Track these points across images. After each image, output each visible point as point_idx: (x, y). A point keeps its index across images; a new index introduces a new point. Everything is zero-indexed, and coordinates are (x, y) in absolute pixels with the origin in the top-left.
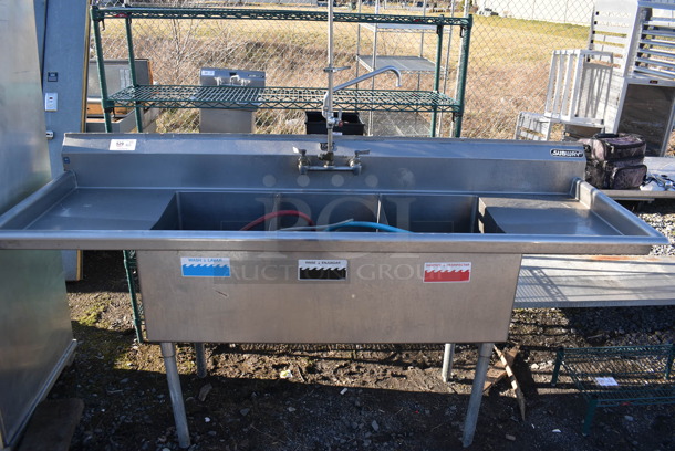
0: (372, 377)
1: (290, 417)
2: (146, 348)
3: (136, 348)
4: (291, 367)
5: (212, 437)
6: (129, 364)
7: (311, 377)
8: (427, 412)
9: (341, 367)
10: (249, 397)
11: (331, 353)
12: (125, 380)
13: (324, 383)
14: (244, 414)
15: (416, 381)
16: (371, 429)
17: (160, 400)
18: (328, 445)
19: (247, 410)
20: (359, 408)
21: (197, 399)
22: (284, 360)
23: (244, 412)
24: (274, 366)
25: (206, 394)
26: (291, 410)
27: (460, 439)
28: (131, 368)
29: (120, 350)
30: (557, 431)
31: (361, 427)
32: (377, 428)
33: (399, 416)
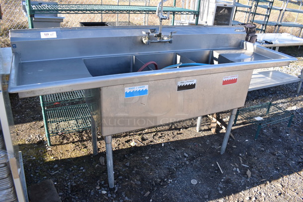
0: (170, 137)
1: (149, 161)
2: (55, 148)
3: (49, 149)
4: (133, 140)
5: (121, 179)
6: (52, 158)
7: (145, 142)
8: (200, 145)
9: (154, 135)
10: (124, 158)
11: (146, 130)
12: (56, 166)
13: (152, 143)
14: (128, 165)
15: (187, 134)
16: (185, 157)
17: (82, 170)
18: (173, 168)
19: (129, 163)
20: (174, 150)
21: (100, 165)
22: (128, 138)
23: (128, 164)
24: (126, 142)
25: (104, 161)
26: (147, 158)
27: (219, 152)
28: (55, 159)
29: (42, 152)
30: (247, 140)
31: (181, 157)
32: (187, 155)
33: (191, 149)
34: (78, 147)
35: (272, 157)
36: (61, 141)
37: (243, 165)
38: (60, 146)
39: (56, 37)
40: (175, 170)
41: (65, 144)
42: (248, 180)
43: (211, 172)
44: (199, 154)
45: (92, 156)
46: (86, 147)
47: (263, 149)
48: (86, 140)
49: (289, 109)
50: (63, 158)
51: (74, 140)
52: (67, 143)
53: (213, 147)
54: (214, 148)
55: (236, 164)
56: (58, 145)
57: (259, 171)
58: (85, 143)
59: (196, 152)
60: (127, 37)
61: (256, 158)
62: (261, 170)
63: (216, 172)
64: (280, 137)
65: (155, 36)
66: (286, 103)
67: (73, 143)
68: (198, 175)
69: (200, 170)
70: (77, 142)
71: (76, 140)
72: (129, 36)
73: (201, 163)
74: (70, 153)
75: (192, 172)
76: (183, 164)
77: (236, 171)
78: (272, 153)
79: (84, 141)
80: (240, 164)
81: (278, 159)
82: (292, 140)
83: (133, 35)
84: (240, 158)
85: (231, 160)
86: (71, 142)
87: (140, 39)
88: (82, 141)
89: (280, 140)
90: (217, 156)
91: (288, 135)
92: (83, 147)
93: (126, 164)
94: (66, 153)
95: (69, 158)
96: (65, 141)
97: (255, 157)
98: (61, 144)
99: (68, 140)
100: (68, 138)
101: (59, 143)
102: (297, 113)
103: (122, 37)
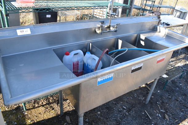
1: (101, 115)
2: (30, 112)
3: (25, 113)
6: (30, 121)
8: (131, 98)
14: (88, 121)
16: (124, 109)
18: (119, 119)
19: (88, 119)
20: (116, 104)
21: (67, 123)
25: (69, 120)
26: (99, 113)
27: (144, 102)
28: (32, 123)
29: (20, 117)
30: (159, 91)
31: (122, 109)
32: (125, 108)
33: (126, 102)
34: (47, 110)
35: (177, 102)
36: (33, 105)
37: (162, 111)
38: (34, 110)
39: (30, 33)
40: (120, 120)
41: (37, 107)
42: (168, 122)
43: (144, 119)
44: (133, 106)
45: (60, 116)
46: (53, 109)
47: (170, 97)
48: (52, 103)
49: (177, 66)
50: (38, 120)
51: (43, 103)
52: (38, 107)
53: (139, 98)
54: (140, 100)
55: (157, 111)
56: (32, 109)
57: (172, 114)
58: (52, 105)
59: (130, 104)
60: (85, 29)
61: (168, 105)
62: (173, 113)
63: (147, 118)
64: (177, 86)
65: (106, 28)
66: (174, 61)
67: (43, 106)
68: (137, 123)
69: (136, 118)
70: (45, 105)
71: (44, 103)
72: (87, 28)
73: (136, 112)
74: (42, 115)
75: (132, 120)
76: (125, 115)
77: (158, 116)
78: (176, 100)
79: (51, 103)
80: (159, 111)
81: (180, 103)
82: (184, 88)
83: (89, 28)
84: (158, 105)
85: (153, 108)
86: (41, 106)
87: (94, 29)
88: (49, 103)
89: (177, 89)
90: (144, 105)
91: (181, 84)
92: (51, 109)
93: (86, 120)
94: (40, 115)
95: (43, 120)
96: (37, 105)
97: (167, 103)
98: (34, 108)
99: (38, 104)
100: (38, 102)
101: (32, 107)
102: (182, 68)
103: (81, 29)
